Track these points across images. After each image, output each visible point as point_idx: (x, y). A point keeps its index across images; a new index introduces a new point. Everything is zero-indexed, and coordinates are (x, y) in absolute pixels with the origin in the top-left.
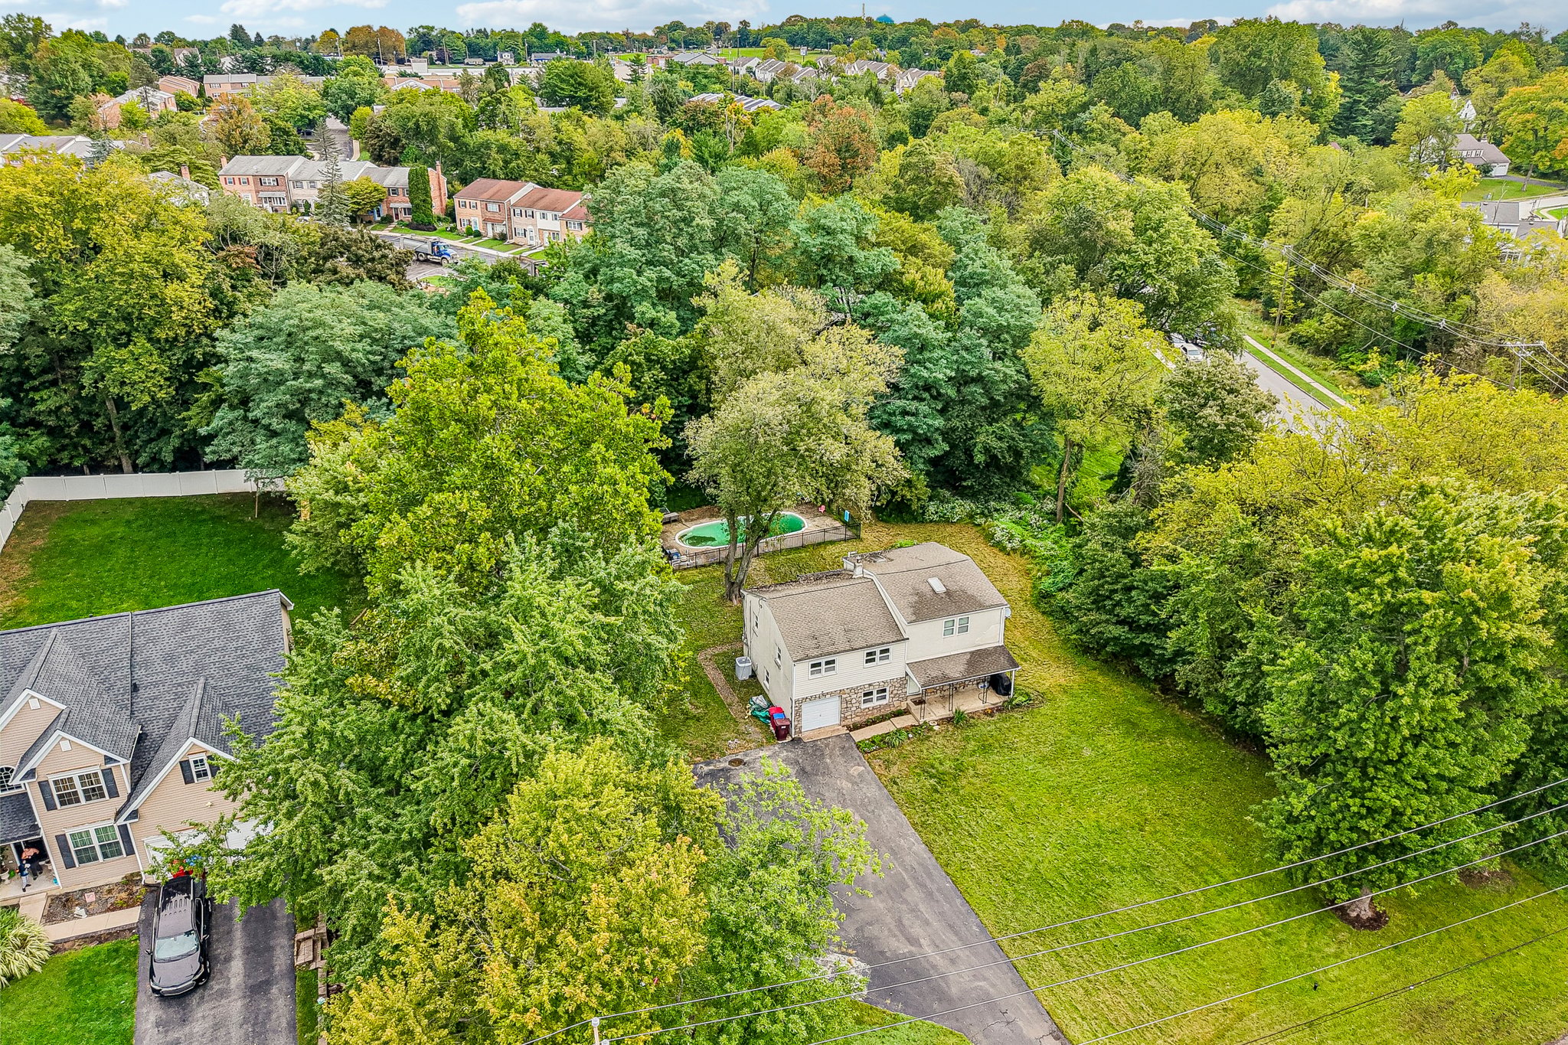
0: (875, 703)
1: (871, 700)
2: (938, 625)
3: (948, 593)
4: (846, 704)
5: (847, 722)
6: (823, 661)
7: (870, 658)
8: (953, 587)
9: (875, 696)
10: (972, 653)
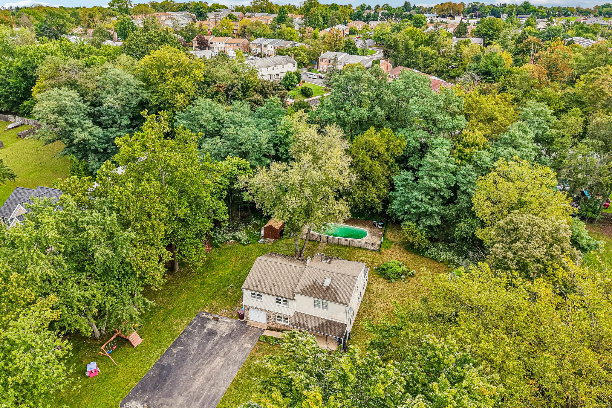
0: (282, 323)
1: (281, 320)
2: (311, 300)
3: (328, 288)
4: (268, 318)
5: (268, 325)
6: (256, 293)
7: (278, 301)
8: (333, 286)
9: (282, 319)
10: (328, 321)
